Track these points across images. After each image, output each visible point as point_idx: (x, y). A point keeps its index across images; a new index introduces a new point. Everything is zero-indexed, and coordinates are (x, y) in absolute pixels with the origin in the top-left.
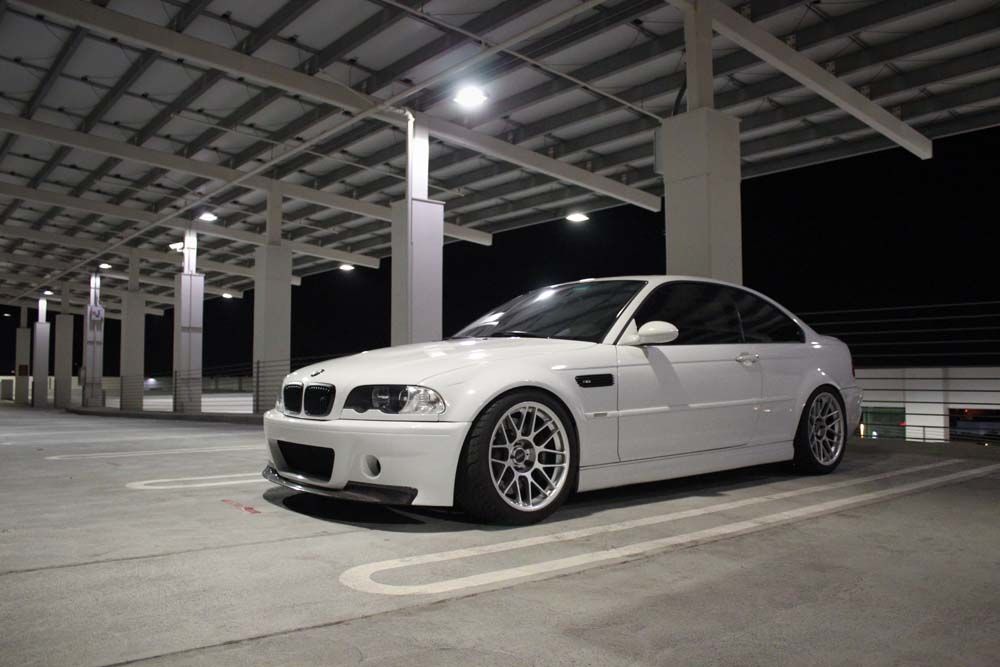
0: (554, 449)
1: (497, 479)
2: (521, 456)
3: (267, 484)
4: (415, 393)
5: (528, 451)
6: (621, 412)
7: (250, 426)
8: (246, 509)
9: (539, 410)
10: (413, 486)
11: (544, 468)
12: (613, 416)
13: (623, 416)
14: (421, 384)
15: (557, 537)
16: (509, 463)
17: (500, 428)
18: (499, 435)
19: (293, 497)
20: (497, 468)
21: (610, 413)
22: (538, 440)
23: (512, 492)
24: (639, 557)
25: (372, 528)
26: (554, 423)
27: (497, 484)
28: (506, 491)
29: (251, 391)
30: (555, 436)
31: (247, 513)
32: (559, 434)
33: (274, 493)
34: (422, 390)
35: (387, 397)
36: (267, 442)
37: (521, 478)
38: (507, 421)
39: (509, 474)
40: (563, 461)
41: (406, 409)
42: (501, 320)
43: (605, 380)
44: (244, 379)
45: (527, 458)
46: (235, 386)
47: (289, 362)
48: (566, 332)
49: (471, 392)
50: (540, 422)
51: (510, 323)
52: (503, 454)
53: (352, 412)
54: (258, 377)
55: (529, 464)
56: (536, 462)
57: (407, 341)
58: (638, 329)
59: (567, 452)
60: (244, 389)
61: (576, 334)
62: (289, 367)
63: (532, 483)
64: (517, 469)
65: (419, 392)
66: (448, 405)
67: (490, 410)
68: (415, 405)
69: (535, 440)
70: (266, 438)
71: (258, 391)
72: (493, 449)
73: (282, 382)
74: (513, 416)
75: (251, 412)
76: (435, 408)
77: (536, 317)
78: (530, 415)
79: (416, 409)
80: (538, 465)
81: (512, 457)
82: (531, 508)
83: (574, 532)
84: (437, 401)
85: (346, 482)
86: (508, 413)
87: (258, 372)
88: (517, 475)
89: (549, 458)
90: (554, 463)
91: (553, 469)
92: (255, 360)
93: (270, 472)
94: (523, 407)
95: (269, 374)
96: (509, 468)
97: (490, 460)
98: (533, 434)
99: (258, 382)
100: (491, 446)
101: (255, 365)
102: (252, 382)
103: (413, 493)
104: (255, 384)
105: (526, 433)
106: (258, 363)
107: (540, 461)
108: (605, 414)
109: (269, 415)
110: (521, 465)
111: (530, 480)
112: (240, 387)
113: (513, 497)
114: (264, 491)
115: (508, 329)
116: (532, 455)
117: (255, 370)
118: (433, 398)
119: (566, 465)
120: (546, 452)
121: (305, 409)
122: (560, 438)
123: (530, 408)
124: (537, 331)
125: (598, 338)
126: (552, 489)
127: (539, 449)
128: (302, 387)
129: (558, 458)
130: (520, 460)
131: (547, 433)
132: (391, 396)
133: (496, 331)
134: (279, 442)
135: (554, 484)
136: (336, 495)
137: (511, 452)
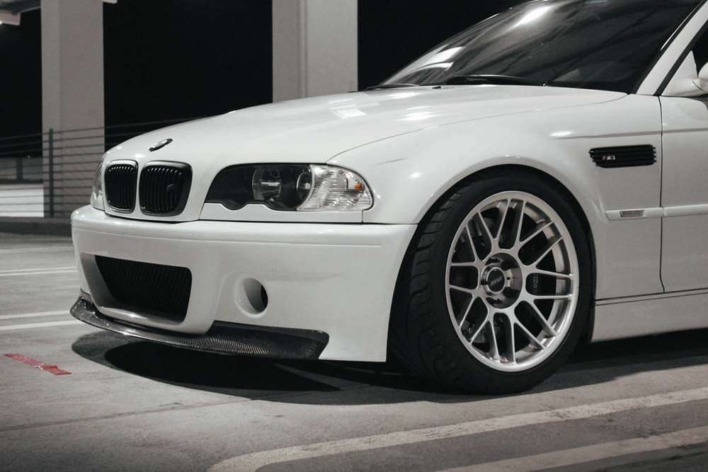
0: (554, 270)
1: (459, 320)
2: (499, 280)
3: (81, 328)
4: (323, 177)
5: (509, 273)
6: (667, 210)
7: (42, 238)
8: (46, 368)
9: (529, 205)
10: (321, 329)
11: (537, 302)
12: (652, 217)
13: (671, 216)
14: (334, 162)
15: (558, 415)
16: (479, 292)
17: (464, 234)
18: (462, 246)
19: (122, 348)
20: (460, 301)
21: (648, 211)
22: (527, 257)
23: (483, 340)
24: (700, 450)
25: (253, 398)
26: (553, 227)
27: (458, 328)
28: (473, 339)
29: (41, 181)
30: (555, 249)
31: (48, 374)
32: (562, 244)
33: (89, 342)
34: (335, 170)
35: (277, 184)
36: (78, 260)
37: (497, 316)
38: (474, 223)
39: (479, 310)
40: (567, 290)
41: (308, 204)
42: (457, 60)
43: (640, 155)
44: (26, 161)
45: (508, 284)
46: (12, 174)
47: (102, 132)
48: (573, 74)
49: (416, 175)
50: (530, 225)
51: (474, 64)
52: (469, 277)
53: (219, 209)
54: (51, 157)
55: (512, 294)
56: (524, 291)
57: (299, 92)
58: (698, 70)
59: (574, 276)
60: (25, 177)
61: (590, 79)
62: (102, 141)
63: (516, 325)
64: (492, 302)
65: (329, 174)
66: (378, 196)
67: (447, 204)
68: (323, 198)
69: (520, 254)
70: (77, 253)
71: (52, 180)
72: (452, 268)
73: (100, 162)
74: (485, 214)
75: (42, 215)
76: (356, 201)
77: (517, 54)
78: (513, 213)
79: (327, 203)
80: (525, 296)
81: (483, 282)
82: (514, 367)
83: (586, 407)
84: (360, 189)
85: (211, 323)
86: (478, 209)
87: (51, 149)
88: (492, 311)
89: (543, 285)
90: (554, 293)
91: (552, 301)
92: (46, 128)
93: (83, 307)
94: (503, 200)
95: (68, 151)
96: (479, 300)
97: (448, 287)
98: (519, 244)
99: (51, 164)
100: (449, 264)
101: (45, 138)
102: (41, 165)
103: (321, 340)
104: (46, 169)
105: (507, 243)
106: (51, 132)
107: (530, 290)
108: (640, 213)
109: (80, 216)
110: (498, 295)
111: (513, 319)
112: (20, 174)
113: (485, 347)
114: (74, 341)
115: (475, 71)
116: (517, 278)
117: (46, 145)
118: (353, 185)
119: (573, 297)
120: (540, 275)
121: (141, 205)
122: (564, 253)
123: (513, 201)
124: (522, 74)
125: (629, 85)
126: (549, 336)
127: (528, 270)
128: (135, 169)
129: (560, 285)
130: (496, 288)
131: (541, 243)
132: (283, 182)
133: (451, 76)
134: (97, 257)
135: (552, 328)
136: (196, 345)
137: (482, 273)
